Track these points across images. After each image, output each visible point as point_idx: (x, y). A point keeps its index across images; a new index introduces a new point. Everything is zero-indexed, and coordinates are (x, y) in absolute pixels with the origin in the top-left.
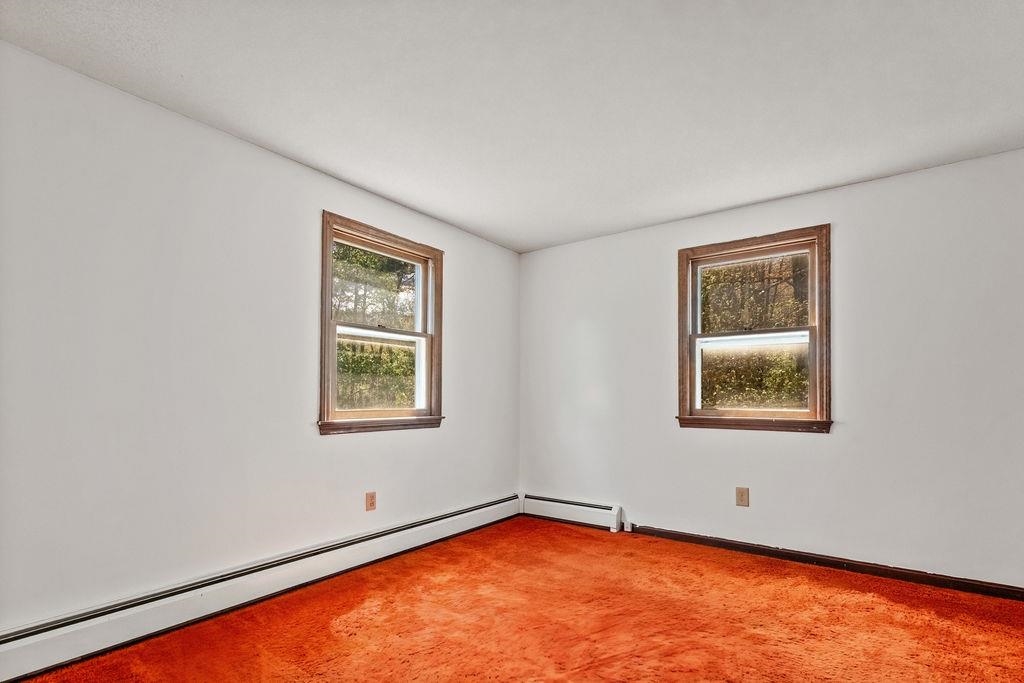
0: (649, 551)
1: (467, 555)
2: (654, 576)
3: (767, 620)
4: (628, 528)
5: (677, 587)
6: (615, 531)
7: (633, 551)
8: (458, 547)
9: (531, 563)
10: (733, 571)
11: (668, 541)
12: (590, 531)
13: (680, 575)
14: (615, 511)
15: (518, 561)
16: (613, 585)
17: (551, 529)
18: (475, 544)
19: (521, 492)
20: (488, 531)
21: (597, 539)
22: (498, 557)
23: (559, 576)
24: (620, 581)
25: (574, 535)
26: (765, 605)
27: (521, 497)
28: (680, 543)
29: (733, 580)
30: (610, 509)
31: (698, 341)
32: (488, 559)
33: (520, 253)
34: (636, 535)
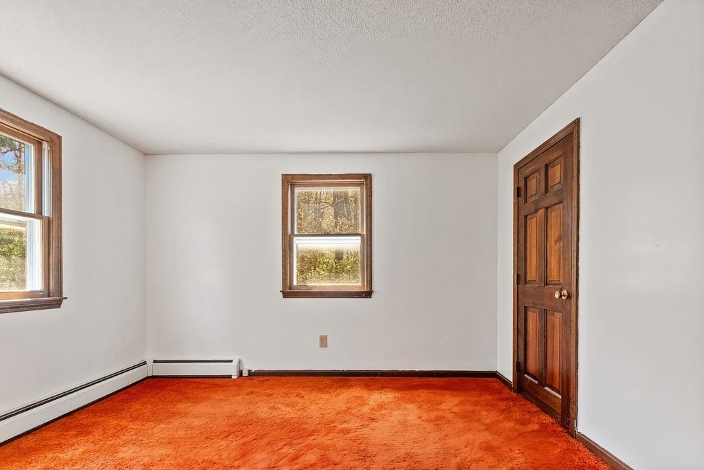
0: (264, 388)
1: (99, 423)
2: (272, 405)
3: (347, 417)
4: (245, 374)
5: (288, 409)
6: (236, 377)
7: (252, 389)
8: (85, 419)
9: (168, 417)
10: (321, 390)
11: (275, 378)
12: (216, 381)
13: (289, 400)
14: (235, 363)
15: (155, 417)
16: (243, 419)
17: (181, 385)
18: (106, 412)
19: (149, 358)
20: (119, 398)
21: (223, 386)
22: (134, 419)
23: (196, 422)
24: (247, 414)
25: (203, 386)
26: (344, 408)
27: (150, 363)
28: (284, 378)
29: (323, 396)
30: (231, 361)
31: (295, 238)
32: (124, 423)
33: (147, 154)
34: (252, 377)
